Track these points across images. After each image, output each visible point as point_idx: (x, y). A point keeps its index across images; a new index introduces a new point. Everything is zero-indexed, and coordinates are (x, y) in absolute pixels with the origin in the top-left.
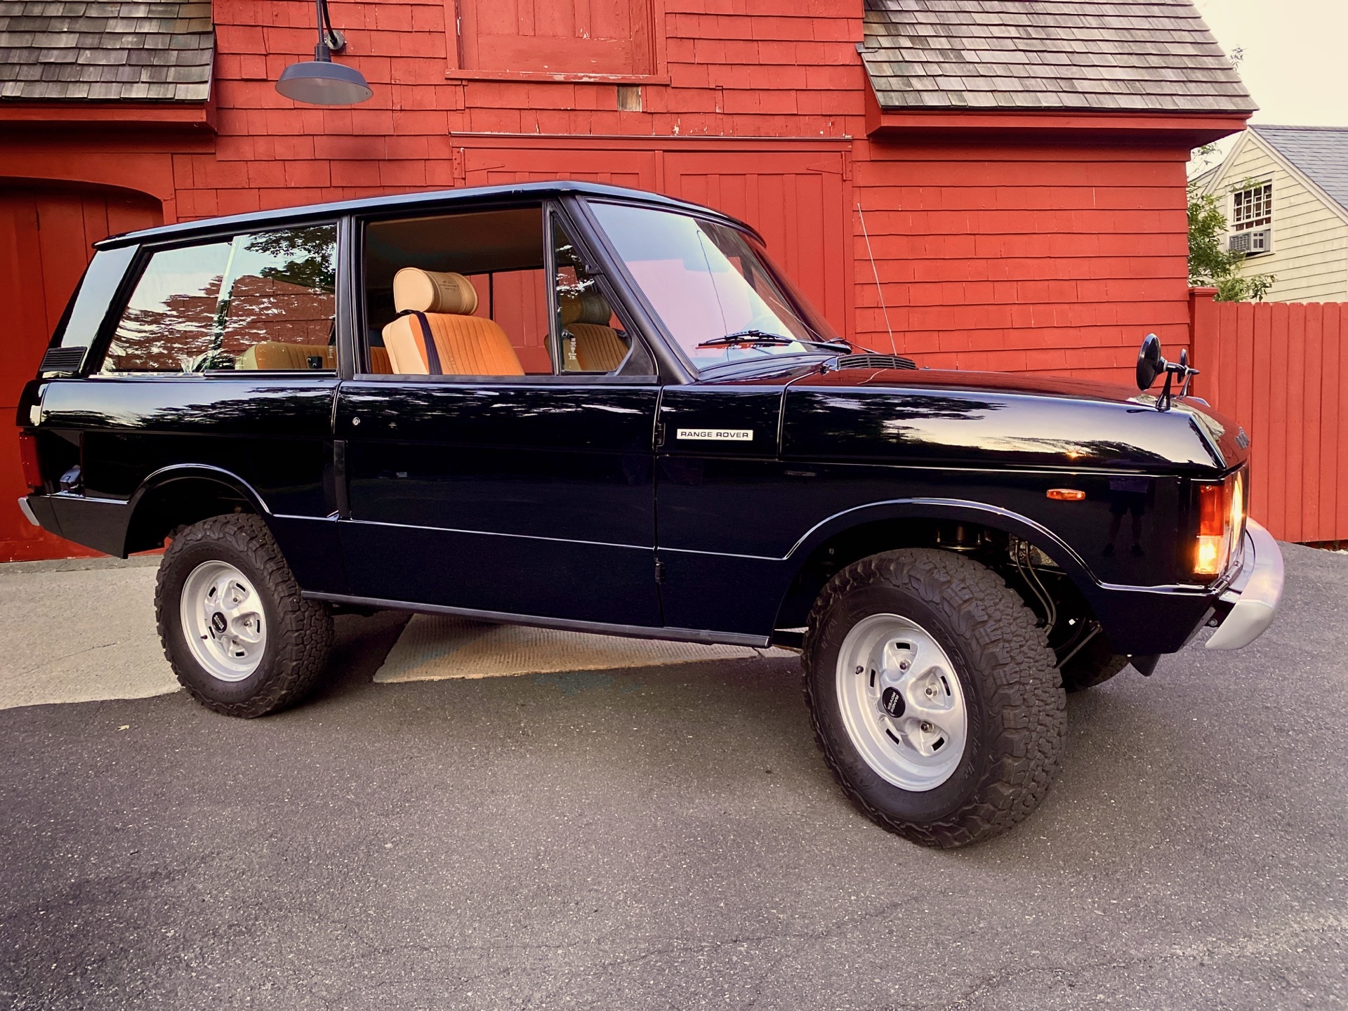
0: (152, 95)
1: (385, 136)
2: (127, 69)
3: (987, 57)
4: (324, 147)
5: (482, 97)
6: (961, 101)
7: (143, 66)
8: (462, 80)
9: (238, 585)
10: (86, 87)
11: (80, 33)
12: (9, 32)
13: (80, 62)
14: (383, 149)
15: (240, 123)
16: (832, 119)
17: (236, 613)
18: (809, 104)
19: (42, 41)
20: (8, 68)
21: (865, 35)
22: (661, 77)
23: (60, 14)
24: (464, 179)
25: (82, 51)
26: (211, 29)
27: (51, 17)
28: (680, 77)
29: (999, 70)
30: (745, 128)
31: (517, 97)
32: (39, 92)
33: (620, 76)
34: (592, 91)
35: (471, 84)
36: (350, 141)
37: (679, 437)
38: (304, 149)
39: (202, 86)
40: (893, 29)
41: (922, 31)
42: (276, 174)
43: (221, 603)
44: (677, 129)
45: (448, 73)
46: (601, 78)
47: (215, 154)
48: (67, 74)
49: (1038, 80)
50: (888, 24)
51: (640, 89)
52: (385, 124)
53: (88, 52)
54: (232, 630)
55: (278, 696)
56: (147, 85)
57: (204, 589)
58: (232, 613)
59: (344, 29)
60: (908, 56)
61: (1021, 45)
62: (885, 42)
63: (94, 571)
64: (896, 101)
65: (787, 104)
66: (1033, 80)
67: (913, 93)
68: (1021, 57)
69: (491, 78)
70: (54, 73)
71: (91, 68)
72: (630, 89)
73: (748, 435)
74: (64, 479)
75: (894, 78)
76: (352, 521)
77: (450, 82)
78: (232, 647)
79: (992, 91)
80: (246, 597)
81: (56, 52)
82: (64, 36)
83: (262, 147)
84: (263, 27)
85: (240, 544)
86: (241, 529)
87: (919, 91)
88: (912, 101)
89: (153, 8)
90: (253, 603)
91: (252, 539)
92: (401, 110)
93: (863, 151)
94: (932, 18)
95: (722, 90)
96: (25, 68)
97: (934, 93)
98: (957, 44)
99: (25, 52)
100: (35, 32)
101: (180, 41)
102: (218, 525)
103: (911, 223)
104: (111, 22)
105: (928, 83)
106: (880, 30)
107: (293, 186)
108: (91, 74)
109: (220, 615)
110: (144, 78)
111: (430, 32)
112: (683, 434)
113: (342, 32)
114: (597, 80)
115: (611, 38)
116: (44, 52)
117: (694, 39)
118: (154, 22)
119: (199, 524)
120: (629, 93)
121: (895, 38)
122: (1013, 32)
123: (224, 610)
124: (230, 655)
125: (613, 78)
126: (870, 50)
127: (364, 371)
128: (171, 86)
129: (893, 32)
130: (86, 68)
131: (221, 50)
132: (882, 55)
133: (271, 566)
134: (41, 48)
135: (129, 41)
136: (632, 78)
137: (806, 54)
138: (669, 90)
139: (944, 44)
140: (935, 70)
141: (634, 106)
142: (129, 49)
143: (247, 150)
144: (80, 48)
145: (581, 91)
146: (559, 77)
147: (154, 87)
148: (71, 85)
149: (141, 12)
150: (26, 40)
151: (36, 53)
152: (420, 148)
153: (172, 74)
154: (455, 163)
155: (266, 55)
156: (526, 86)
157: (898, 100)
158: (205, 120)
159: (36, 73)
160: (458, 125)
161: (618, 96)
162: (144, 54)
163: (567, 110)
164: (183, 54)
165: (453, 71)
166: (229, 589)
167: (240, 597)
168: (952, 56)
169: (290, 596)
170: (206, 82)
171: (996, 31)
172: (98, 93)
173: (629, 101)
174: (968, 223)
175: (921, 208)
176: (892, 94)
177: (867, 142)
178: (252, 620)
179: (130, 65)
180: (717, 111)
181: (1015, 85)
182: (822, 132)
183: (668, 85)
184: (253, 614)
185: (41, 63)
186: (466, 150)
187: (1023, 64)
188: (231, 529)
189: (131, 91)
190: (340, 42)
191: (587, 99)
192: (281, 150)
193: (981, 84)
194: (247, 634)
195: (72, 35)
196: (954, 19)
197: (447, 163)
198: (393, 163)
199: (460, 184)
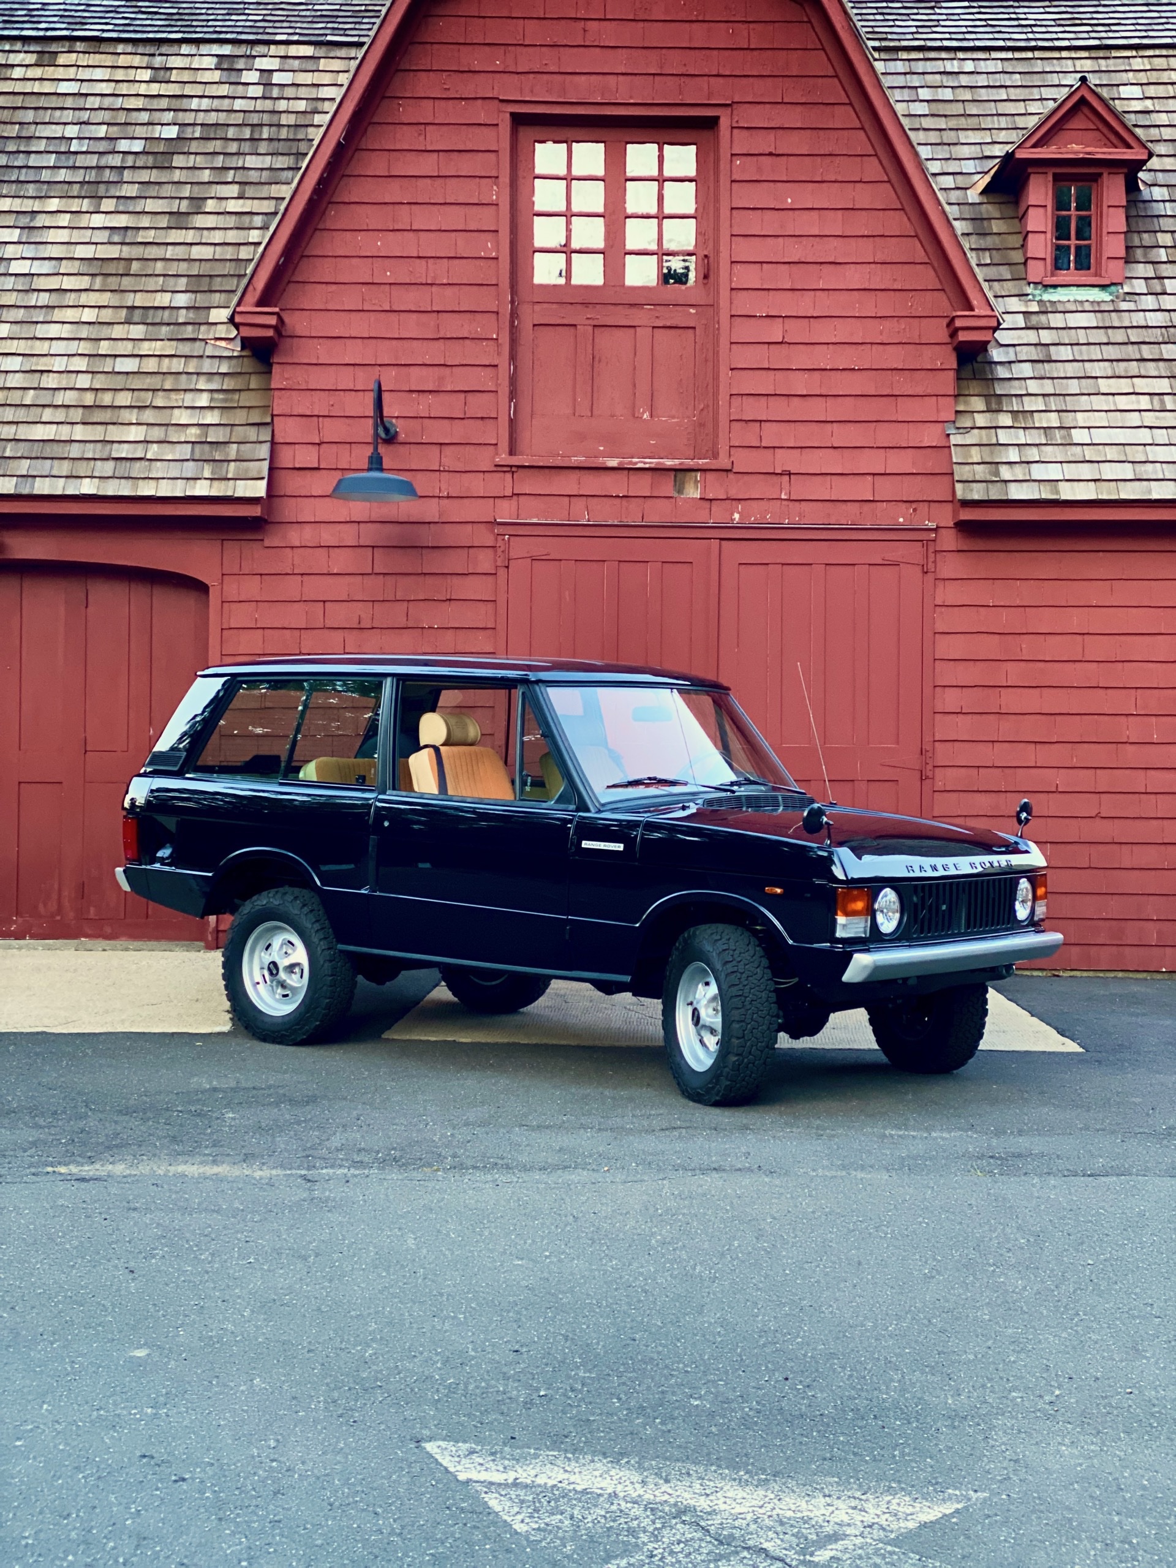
0: (214, 493)
1: (429, 523)
2: (191, 464)
3: (1100, 436)
4: (369, 535)
5: (530, 484)
6: (1052, 493)
7: (205, 461)
8: (511, 466)
9: (290, 942)
10: (153, 483)
11: (148, 424)
12: (84, 423)
13: (148, 456)
14: (427, 537)
15: (289, 510)
16: (914, 505)
17: (287, 962)
18: (887, 489)
19: (114, 433)
20: (85, 463)
21: (957, 412)
22: (723, 462)
23: (128, 404)
24: (507, 567)
25: (150, 445)
26: (269, 420)
27: (120, 407)
28: (744, 461)
29: (1111, 453)
30: (813, 515)
31: (568, 484)
32: (112, 489)
33: (677, 462)
34: (647, 477)
35: (520, 470)
36: (397, 528)
37: (583, 845)
38: (349, 536)
39: (259, 482)
40: (995, 403)
41: (1029, 404)
42: (320, 561)
43: (275, 955)
44: (736, 516)
45: (497, 460)
46: (657, 463)
47: (261, 540)
48: (137, 469)
49: (1158, 465)
50: (988, 397)
51: (699, 475)
52: (430, 510)
53: (155, 446)
54: (282, 975)
55: (313, 1026)
56: (208, 482)
57: (262, 944)
58: (283, 963)
59: (397, 418)
60: (1003, 437)
61: (1150, 419)
62: (981, 420)
63: (111, 952)
64: (977, 493)
65: (862, 489)
66: (1151, 465)
67: (999, 484)
68: (1144, 436)
69: (541, 464)
70: (123, 468)
71: (159, 464)
72: (689, 474)
73: (620, 847)
74: (160, 854)
75: (982, 466)
76: (378, 893)
77: (499, 469)
78: (280, 991)
79: (1095, 480)
80: (294, 951)
81: (126, 446)
82: (133, 427)
83: (307, 535)
84: (318, 416)
85: (294, 909)
86: (296, 898)
87: (1006, 481)
88: (995, 494)
89: (216, 396)
90: (300, 955)
91: (304, 905)
92: (448, 497)
93: (949, 540)
94: (1048, 387)
95: (790, 474)
96: (99, 463)
97: (1025, 484)
98: (1069, 419)
99: (99, 445)
100: (107, 424)
101: (239, 433)
102: (279, 895)
103: (1005, 620)
104: (176, 411)
105: (1019, 472)
106: (978, 404)
108: (158, 470)
109: (274, 963)
110: (207, 474)
111: (482, 418)
112: (586, 844)
113: (394, 421)
114: (652, 466)
115: (673, 417)
116: (115, 446)
117: (761, 421)
118: (216, 412)
119: (265, 893)
120: (687, 478)
121: (995, 415)
122: (1144, 402)
123: (277, 960)
124: (277, 996)
125: (669, 463)
126: (961, 431)
127: (394, 789)
128: (231, 482)
129: (994, 406)
130: (154, 463)
131: (278, 439)
132: (972, 437)
133: (317, 926)
134: (113, 442)
135: (193, 434)
136: (689, 463)
137: (885, 435)
138: (731, 475)
139: (1053, 420)
140: (1033, 454)
141: (692, 491)
142: (193, 443)
143: (294, 536)
144: (148, 442)
145: (634, 477)
146: (613, 463)
147: (216, 483)
148: (140, 481)
149: (203, 400)
150: (97, 433)
151: (108, 446)
152: (463, 536)
153: (232, 469)
154: (499, 551)
155: (319, 444)
156: (577, 471)
157: (978, 492)
158: (259, 514)
159: (108, 468)
160: (505, 512)
161: (675, 481)
162: (207, 447)
163: (618, 496)
164: (242, 446)
165: (503, 458)
166: (282, 945)
167: (290, 951)
168: (1058, 436)
169: (329, 949)
170: (263, 478)
171: (1123, 402)
172: (165, 490)
173: (687, 486)
174: (1076, 620)
175: (1018, 603)
176: (974, 485)
177: (953, 531)
178: (297, 970)
179: (194, 460)
180: (783, 497)
181: (1127, 471)
182: (901, 520)
183: (730, 470)
184: (298, 964)
185: (114, 459)
186: (512, 538)
187: (1145, 445)
188: (289, 898)
189: (194, 488)
190: (392, 431)
191: (642, 486)
192: (328, 536)
193: (1086, 472)
194: (292, 979)
195: (140, 427)
196: (1073, 386)
197: (490, 551)
198: (436, 550)
199: (502, 572)
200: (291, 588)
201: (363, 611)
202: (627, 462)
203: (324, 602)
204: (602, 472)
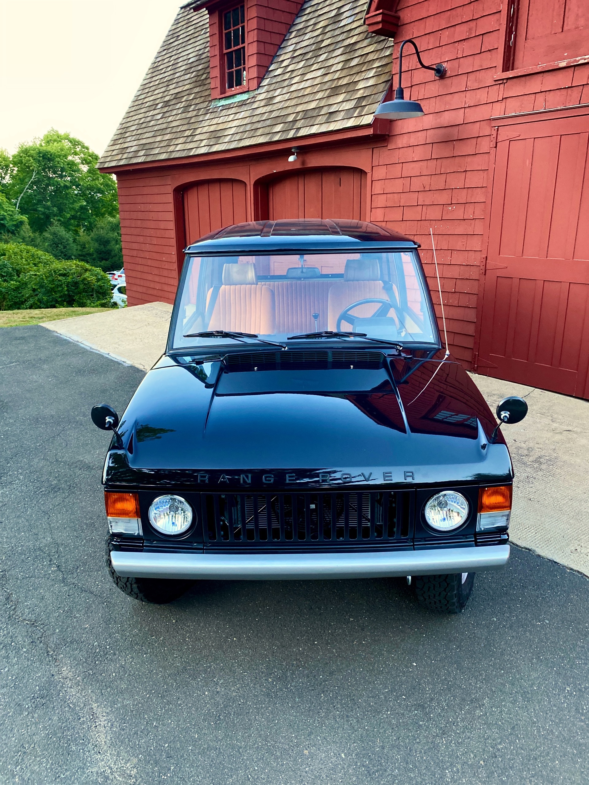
0: (354, 124)
1: (459, 125)
2: (353, 110)
4: (431, 136)
5: (513, 89)
7: (358, 107)
8: (503, 79)
11: (347, 92)
12: (327, 97)
13: (340, 109)
14: (455, 133)
19: (334, 100)
20: (319, 117)
23: (346, 83)
24: (496, 147)
25: (343, 103)
26: (391, 77)
27: (343, 85)
31: (535, 85)
34: (586, 70)
35: (509, 81)
36: (443, 130)
38: (422, 138)
39: (373, 115)
42: (410, 154)
45: (496, 77)
47: (387, 146)
48: (334, 117)
52: (458, 117)
53: (345, 103)
56: (355, 118)
59: (447, 61)
69: (520, 74)
70: (330, 117)
71: (342, 112)
77: (497, 83)
81: (335, 105)
82: (342, 95)
83: (405, 140)
84: (413, 70)
89: (378, 69)
92: (469, 107)
96: (323, 116)
99: (327, 107)
101: (378, 88)
104: (360, 82)
107: (415, 160)
108: (340, 116)
110: (356, 114)
111: (489, 50)
113: (446, 63)
116: (332, 106)
118: (374, 79)
128: (362, 117)
130: (340, 112)
135: (361, 93)
142: (358, 98)
143: (401, 142)
144: (343, 101)
145: (578, 71)
146: (563, 64)
149: (372, 73)
150: (330, 101)
151: (330, 107)
152: (475, 130)
153: (366, 110)
154: (492, 137)
155: (412, 87)
156: (541, 75)
158: (372, 133)
159: (325, 118)
160: (497, 111)
162: (362, 99)
163: (566, 88)
164: (375, 96)
165: (499, 75)
172: (339, 126)
179: (355, 107)
185: (329, 113)
186: (499, 128)
189: (349, 122)
190: (444, 70)
191: (581, 77)
195: (344, 94)
197: (488, 138)
198: (461, 141)
199: (493, 151)
200: (396, 171)
201: (426, 180)
202: (572, 61)
203: (411, 177)
204: (558, 72)
